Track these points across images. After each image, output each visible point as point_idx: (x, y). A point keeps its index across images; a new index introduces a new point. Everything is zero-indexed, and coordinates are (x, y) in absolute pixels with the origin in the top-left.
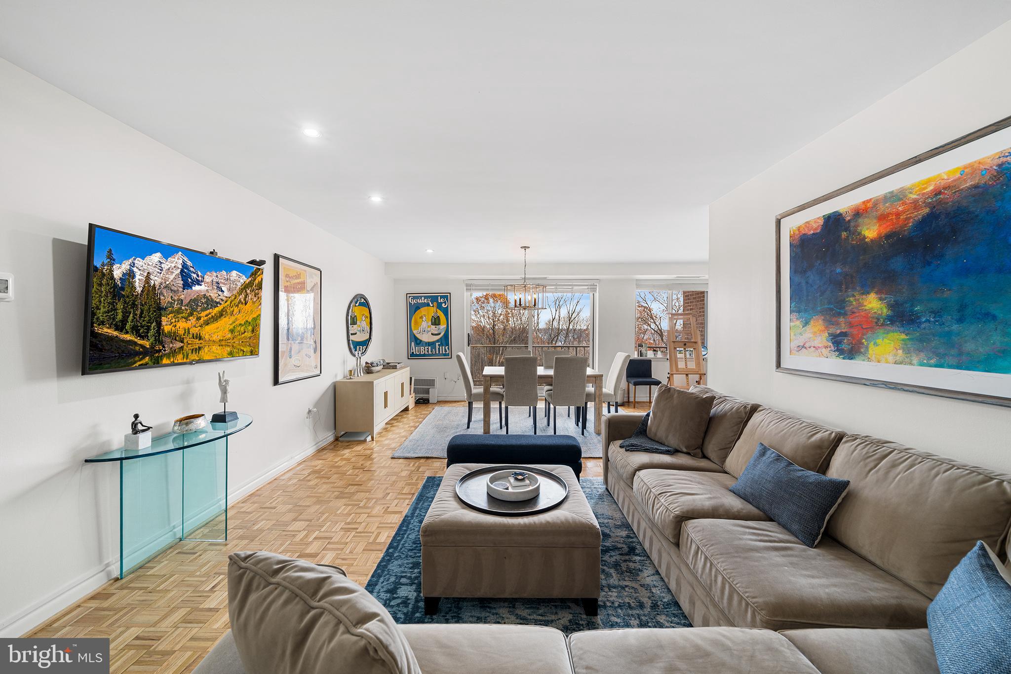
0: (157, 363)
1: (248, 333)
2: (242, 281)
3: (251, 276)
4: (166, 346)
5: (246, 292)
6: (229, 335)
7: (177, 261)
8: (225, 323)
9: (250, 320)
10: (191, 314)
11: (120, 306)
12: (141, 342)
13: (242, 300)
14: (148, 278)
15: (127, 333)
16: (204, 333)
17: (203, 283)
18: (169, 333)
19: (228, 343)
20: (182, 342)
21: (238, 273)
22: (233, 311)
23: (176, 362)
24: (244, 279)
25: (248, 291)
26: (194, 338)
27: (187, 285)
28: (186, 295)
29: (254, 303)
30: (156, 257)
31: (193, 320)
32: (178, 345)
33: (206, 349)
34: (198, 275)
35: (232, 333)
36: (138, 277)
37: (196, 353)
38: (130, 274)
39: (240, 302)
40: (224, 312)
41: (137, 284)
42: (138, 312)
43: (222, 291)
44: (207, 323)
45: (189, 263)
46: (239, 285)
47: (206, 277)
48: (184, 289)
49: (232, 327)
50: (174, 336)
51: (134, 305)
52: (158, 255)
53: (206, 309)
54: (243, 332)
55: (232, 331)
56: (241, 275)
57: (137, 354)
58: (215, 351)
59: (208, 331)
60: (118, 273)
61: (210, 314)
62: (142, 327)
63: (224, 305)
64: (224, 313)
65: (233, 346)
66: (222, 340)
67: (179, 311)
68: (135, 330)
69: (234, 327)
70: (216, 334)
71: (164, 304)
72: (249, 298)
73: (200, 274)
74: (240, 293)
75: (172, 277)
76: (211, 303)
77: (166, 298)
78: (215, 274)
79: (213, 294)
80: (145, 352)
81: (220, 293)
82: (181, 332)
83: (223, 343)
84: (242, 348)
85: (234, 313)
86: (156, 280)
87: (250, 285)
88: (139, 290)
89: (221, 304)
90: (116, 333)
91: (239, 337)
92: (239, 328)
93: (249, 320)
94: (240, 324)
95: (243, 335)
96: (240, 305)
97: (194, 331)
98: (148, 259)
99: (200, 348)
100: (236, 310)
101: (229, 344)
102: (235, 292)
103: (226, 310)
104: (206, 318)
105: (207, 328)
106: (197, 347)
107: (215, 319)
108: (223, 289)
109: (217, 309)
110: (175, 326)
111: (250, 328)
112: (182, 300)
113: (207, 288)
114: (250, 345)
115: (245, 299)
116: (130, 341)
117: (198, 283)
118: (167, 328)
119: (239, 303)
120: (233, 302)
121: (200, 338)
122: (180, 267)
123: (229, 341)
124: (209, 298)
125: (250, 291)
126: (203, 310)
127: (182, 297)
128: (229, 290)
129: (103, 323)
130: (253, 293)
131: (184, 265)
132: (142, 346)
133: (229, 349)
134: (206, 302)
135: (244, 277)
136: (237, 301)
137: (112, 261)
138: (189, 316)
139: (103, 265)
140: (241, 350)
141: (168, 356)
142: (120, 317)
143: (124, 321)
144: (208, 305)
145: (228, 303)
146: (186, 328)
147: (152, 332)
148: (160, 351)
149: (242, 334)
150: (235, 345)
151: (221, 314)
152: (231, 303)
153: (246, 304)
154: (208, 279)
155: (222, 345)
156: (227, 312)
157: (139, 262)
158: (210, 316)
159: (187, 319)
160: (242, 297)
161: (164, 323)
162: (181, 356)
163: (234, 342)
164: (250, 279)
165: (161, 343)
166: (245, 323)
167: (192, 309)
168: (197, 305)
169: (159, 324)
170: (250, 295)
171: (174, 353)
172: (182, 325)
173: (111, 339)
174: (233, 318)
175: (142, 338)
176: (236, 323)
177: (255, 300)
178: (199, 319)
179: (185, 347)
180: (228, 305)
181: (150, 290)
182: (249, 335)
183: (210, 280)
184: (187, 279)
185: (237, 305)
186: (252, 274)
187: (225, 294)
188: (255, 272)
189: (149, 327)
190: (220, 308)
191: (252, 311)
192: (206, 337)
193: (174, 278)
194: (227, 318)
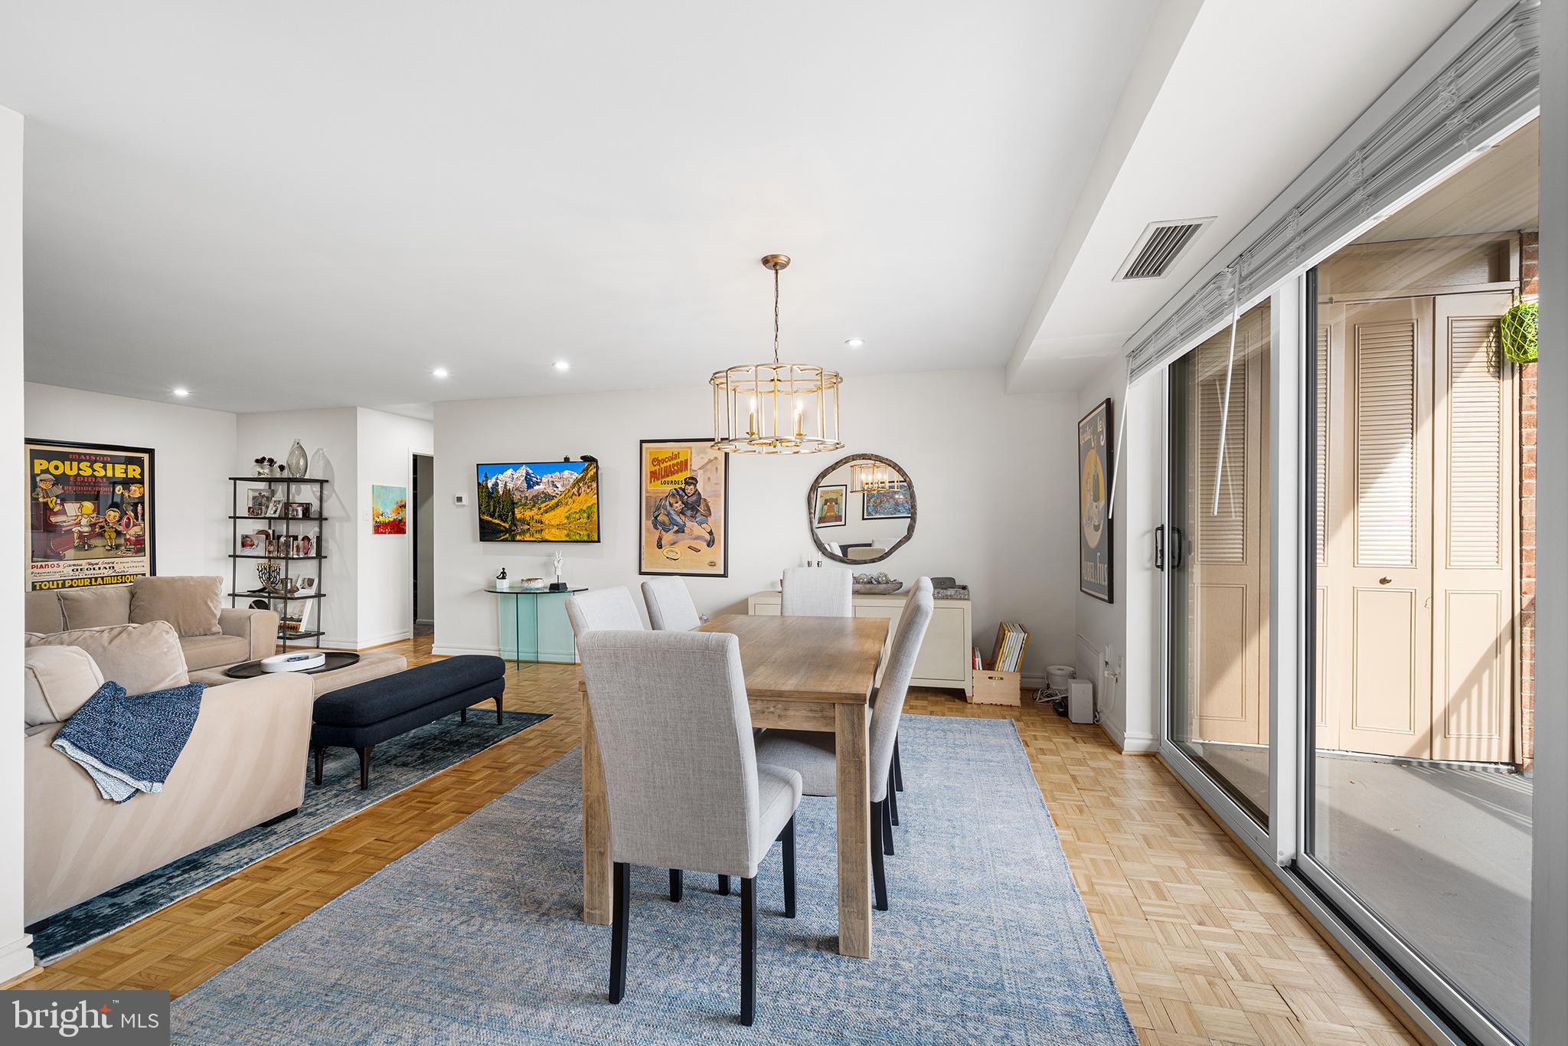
0: (513, 540)
1: (583, 519)
2: (574, 477)
4: (519, 528)
5: (579, 485)
6: (566, 521)
7: (522, 471)
8: (562, 511)
9: (584, 508)
10: (534, 506)
11: (492, 503)
12: (503, 524)
13: (576, 493)
14: (506, 485)
15: (496, 519)
16: (544, 519)
17: (542, 484)
18: (520, 518)
20: (529, 526)
21: (570, 470)
23: (526, 539)
24: (575, 476)
25: (581, 485)
26: (537, 523)
27: (530, 487)
28: (530, 493)
29: (587, 494)
30: (510, 471)
31: (535, 510)
32: (527, 527)
33: (547, 532)
34: (538, 479)
36: (500, 485)
37: (540, 533)
38: (496, 484)
41: (500, 490)
42: (501, 506)
43: (557, 487)
44: (546, 512)
45: (531, 471)
46: (572, 480)
47: (543, 479)
48: (528, 489)
49: (567, 514)
50: (523, 521)
51: (499, 502)
52: (511, 470)
53: (545, 502)
55: (568, 518)
57: (502, 531)
58: (555, 534)
59: (546, 518)
60: (490, 485)
61: (548, 505)
62: (504, 515)
63: (559, 498)
64: (561, 503)
66: (561, 524)
67: (525, 504)
68: (500, 517)
69: (570, 514)
70: (555, 520)
71: (516, 501)
72: (583, 490)
73: (539, 477)
74: (573, 486)
75: (520, 483)
76: (548, 497)
77: (517, 497)
78: (550, 476)
79: (550, 491)
80: (506, 531)
81: (555, 489)
82: (528, 518)
83: (560, 527)
84: (580, 532)
85: (568, 503)
86: (510, 486)
87: (583, 479)
88: (501, 493)
89: (556, 497)
90: (490, 519)
91: (575, 522)
92: (574, 515)
94: (575, 512)
95: (579, 521)
96: (574, 497)
97: (537, 517)
98: (505, 473)
99: (542, 530)
100: (570, 501)
101: (565, 528)
102: (569, 487)
103: (563, 501)
104: (546, 508)
105: (547, 515)
106: (539, 530)
107: (553, 508)
108: (558, 485)
109: (553, 501)
110: (524, 515)
111: (585, 515)
112: (527, 497)
113: (545, 486)
114: (586, 529)
115: (578, 492)
116: (498, 524)
117: (538, 484)
118: (518, 516)
119: (573, 495)
121: (542, 523)
122: (525, 475)
123: (566, 525)
124: (547, 493)
125: (583, 484)
126: (542, 503)
127: (527, 495)
128: (563, 486)
129: (484, 513)
130: (586, 486)
131: (527, 474)
132: (505, 527)
133: (566, 532)
134: (545, 497)
135: (576, 474)
136: (570, 494)
137: (487, 478)
138: (532, 507)
139: (483, 481)
140: (578, 533)
141: (520, 534)
142: (492, 509)
143: (494, 512)
145: (563, 495)
146: (532, 516)
147: (509, 518)
148: (514, 530)
149: (578, 519)
150: (571, 529)
151: (557, 505)
152: (566, 495)
153: (579, 495)
154: (544, 480)
155: (560, 529)
157: (500, 477)
159: (531, 509)
160: (575, 490)
161: (516, 512)
162: (528, 535)
163: (571, 527)
164: (582, 476)
165: (515, 525)
166: (580, 511)
167: (535, 502)
168: (538, 499)
169: (513, 513)
170: (583, 488)
171: (524, 532)
172: (528, 514)
173: (488, 522)
174: (568, 507)
175: (504, 522)
176: (571, 511)
177: (588, 491)
178: (540, 509)
179: (531, 530)
180: (563, 497)
181: (507, 492)
182: (585, 520)
183: (547, 480)
184: (530, 483)
185: (572, 497)
186: (584, 470)
187: (560, 489)
188: (588, 468)
189: (508, 515)
190: (556, 500)
191: (586, 501)
192: (547, 522)
193: (521, 482)
194: (562, 508)
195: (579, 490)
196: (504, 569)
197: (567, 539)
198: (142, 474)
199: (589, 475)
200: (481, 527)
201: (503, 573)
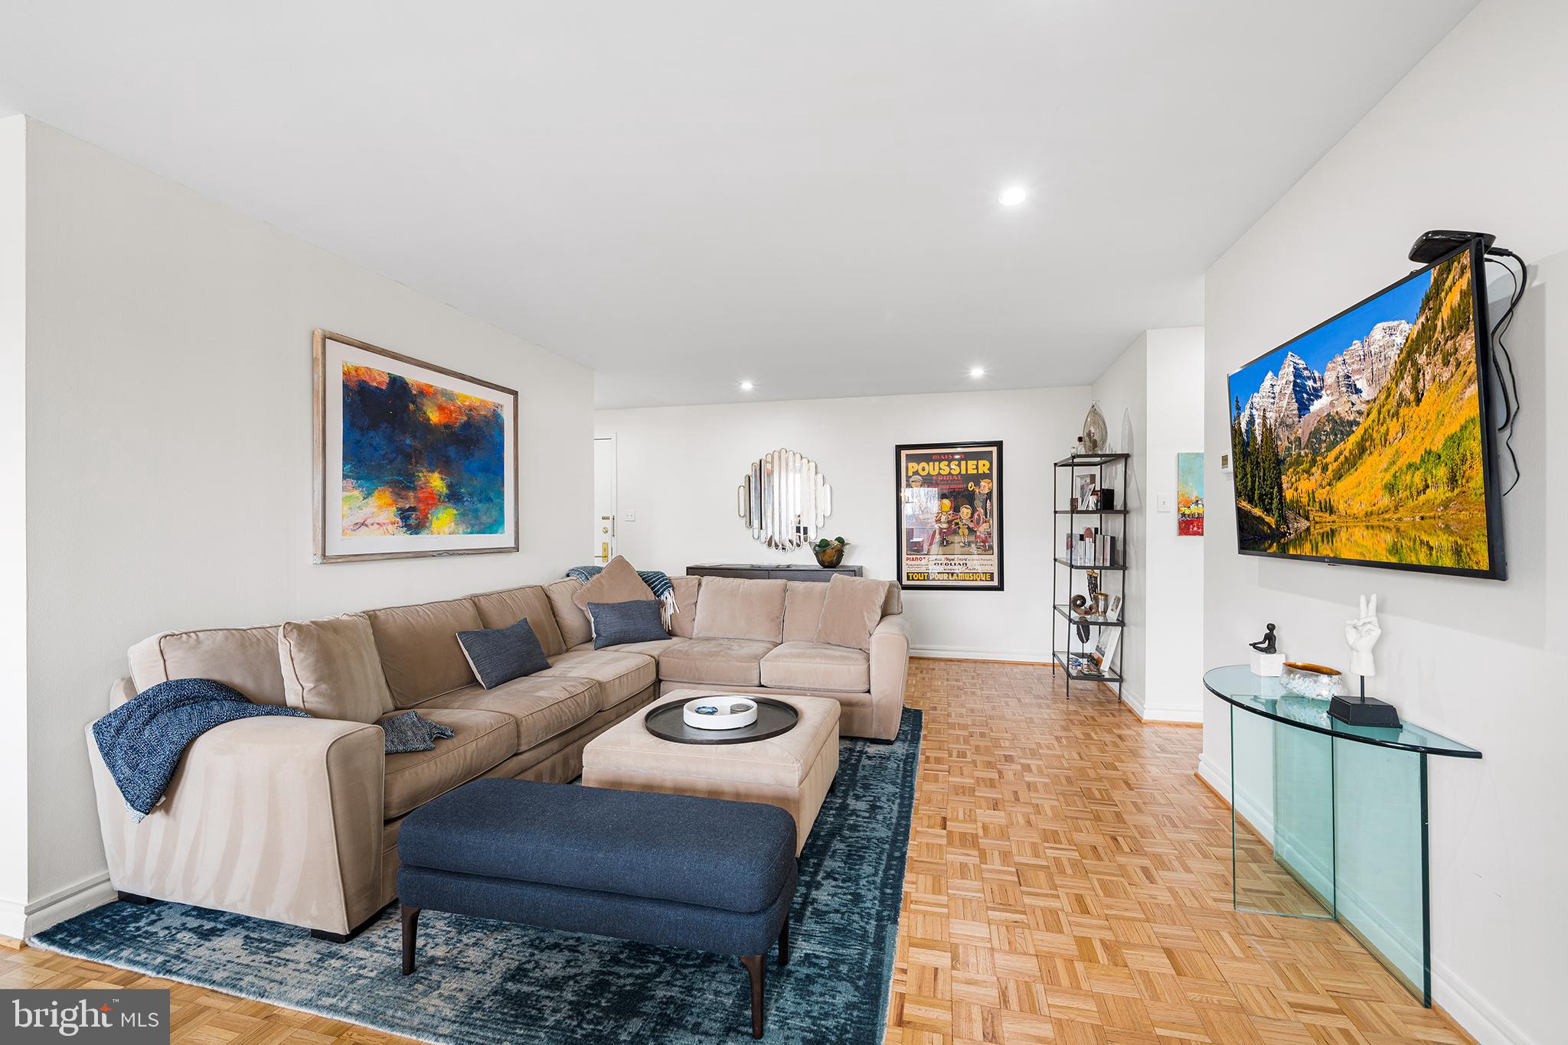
1: (1437, 487)
2: (1399, 340)
3: (1422, 310)
4: (1290, 526)
5: (1415, 364)
6: (1387, 500)
7: (1288, 369)
8: (1374, 469)
9: (1437, 446)
10: (1314, 462)
11: (1249, 469)
12: (1267, 519)
13: (1408, 393)
14: (1264, 417)
15: (1255, 505)
16: (1336, 498)
17: (1323, 392)
18: (1293, 501)
19: (1384, 520)
20: (1307, 519)
21: (1385, 324)
22: (1387, 433)
24: (1405, 330)
25: (1422, 359)
26: (1322, 511)
27: (1303, 408)
28: (1303, 429)
29: (1443, 387)
30: (1268, 376)
31: (1315, 472)
32: (1305, 524)
33: (1344, 535)
34: (1315, 382)
35: (1391, 494)
36: (1257, 421)
37: (1328, 542)
38: (1251, 420)
39: (1403, 401)
40: (1367, 440)
41: (1257, 433)
42: (1262, 474)
43: (1358, 391)
44: (1339, 476)
45: (1303, 364)
46: (1393, 354)
47: (1328, 375)
48: (1300, 417)
49: (1388, 477)
50: (1297, 508)
53: (1334, 444)
54: (1421, 487)
55: (1391, 488)
56: (1395, 323)
57: (1266, 537)
58: (1360, 541)
59: (1341, 493)
60: (1244, 426)
61: (1341, 453)
62: (1266, 494)
63: (1365, 423)
64: (1368, 444)
65: (1398, 530)
66: (1372, 513)
67: (1298, 462)
68: (1261, 501)
69: (1395, 476)
70: (1357, 499)
71: (1282, 454)
72: (1427, 377)
73: (1317, 374)
74: (1397, 378)
75: (1284, 403)
76: (1340, 427)
77: (1283, 444)
79: (1342, 409)
81: (1354, 398)
82: (1304, 500)
83: (1374, 521)
84: (1425, 538)
85: (1390, 437)
86: (1271, 417)
87: (1425, 333)
88: (1259, 438)
89: (1358, 424)
90: (1249, 507)
91: (1411, 503)
92: (1409, 477)
93: (1434, 449)
94: (1410, 466)
95: (1422, 498)
96: (1403, 411)
99: (1333, 532)
100: (1394, 426)
101: (1386, 524)
102: (1385, 381)
103: (1371, 436)
104: (1336, 464)
105: (1340, 486)
106: (1328, 529)
107: (1351, 462)
108: (1359, 386)
109: (1350, 438)
110: (1296, 490)
111: (1442, 472)
112: (1300, 438)
113: (1330, 399)
114: (1447, 529)
115: (1414, 388)
116: (1259, 518)
117: (1318, 394)
118: (1289, 494)
119: (1399, 405)
120: (1384, 410)
121: (1331, 510)
122: (1292, 378)
123: (1387, 516)
124: (1337, 418)
125: (1428, 355)
126: (1329, 450)
127: (1298, 433)
128: (1371, 381)
129: (1240, 493)
130: (1439, 357)
131: (1297, 373)
132: (1269, 525)
134: (1333, 431)
135: (1404, 325)
136: (1393, 402)
137: (1239, 409)
138: (1311, 467)
139: (1235, 418)
140: (1422, 542)
142: (1249, 484)
143: (1253, 488)
144: (1336, 435)
145: (1374, 415)
146: (1310, 492)
147: (1277, 503)
148: (1286, 533)
149: (1419, 494)
150: (1402, 526)
151: (1362, 449)
152: (1379, 413)
153: (1418, 400)
154: (1330, 377)
155: (1372, 527)
156: (1373, 440)
157: (1256, 398)
158: (1342, 458)
159: (1308, 472)
160: (1405, 387)
161: (1285, 486)
163: (1400, 519)
164: (1422, 319)
166: (1423, 460)
167: (1314, 450)
168: (1320, 441)
169: (1282, 488)
170: (1428, 370)
172: (1305, 485)
174: (1389, 451)
175: (1269, 513)
176: (1399, 464)
177: (1446, 375)
178: (1325, 469)
179: (1312, 529)
180: (1373, 421)
181: (1266, 435)
182: (1439, 493)
183: (1334, 375)
184: (1304, 398)
185: (1397, 414)
186: (1428, 299)
187: (1365, 396)
188: (1438, 285)
189: (1272, 494)
190: (1358, 432)
191: (1441, 416)
192: (1342, 507)
193: (1287, 403)
194: (1376, 454)
195: (1416, 380)
196: (1271, 627)
197: (1394, 560)
198: (990, 469)
199: (1445, 313)
200: (1241, 529)
201: (1270, 637)
